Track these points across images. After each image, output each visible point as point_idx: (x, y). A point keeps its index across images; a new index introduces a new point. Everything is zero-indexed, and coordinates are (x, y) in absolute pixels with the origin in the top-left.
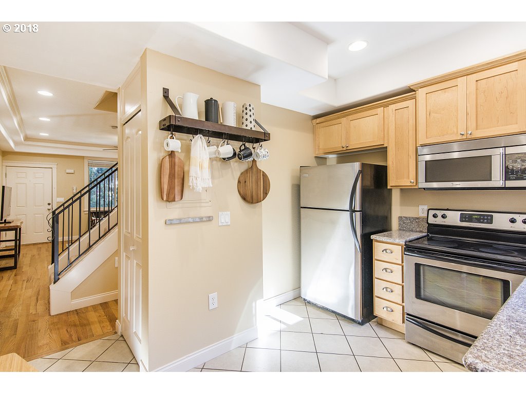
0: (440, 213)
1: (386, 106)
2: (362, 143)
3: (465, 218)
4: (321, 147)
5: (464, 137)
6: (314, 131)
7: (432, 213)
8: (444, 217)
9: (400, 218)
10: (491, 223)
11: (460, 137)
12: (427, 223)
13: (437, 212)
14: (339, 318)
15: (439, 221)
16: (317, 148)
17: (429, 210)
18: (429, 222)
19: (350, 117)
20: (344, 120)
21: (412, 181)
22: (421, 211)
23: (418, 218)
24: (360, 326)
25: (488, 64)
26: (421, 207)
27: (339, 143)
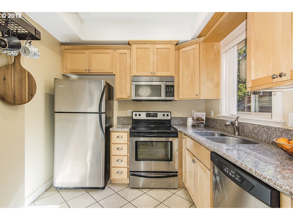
0: (138, 113)
1: (115, 49)
2: (100, 69)
3: (148, 115)
4: (68, 68)
5: (152, 75)
6: (62, 54)
7: (134, 113)
8: (140, 115)
9: (118, 117)
10: (157, 117)
11: (150, 74)
12: (133, 119)
13: (137, 113)
14: (88, 190)
15: (138, 117)
16: (64, 67)
17: (133, 112)
18: (134, 118)
19: (92, 51)
20: (87, 52)
21: (129, 95)
22: (128, 113)
23: (127, 117)
24: (103, 190)
25: (161, 41)
26: (128, 111)
27: (82, 67)
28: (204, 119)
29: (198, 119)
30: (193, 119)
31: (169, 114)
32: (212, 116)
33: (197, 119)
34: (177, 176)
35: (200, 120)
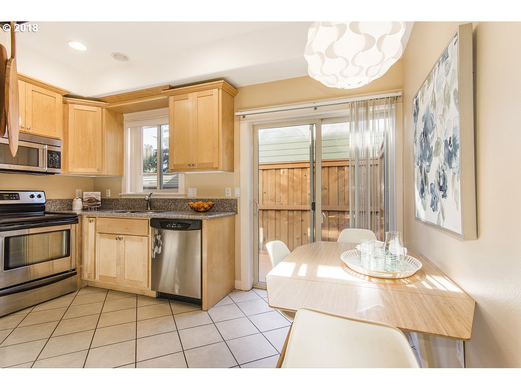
10: (18, 199)
28: (99, 199)
29: (90, 200)
30: (82, 201)
31: (42, 194)
32: (109, 195)
33: (88, 200)
34: (76, 274)
35: (94, 202)
